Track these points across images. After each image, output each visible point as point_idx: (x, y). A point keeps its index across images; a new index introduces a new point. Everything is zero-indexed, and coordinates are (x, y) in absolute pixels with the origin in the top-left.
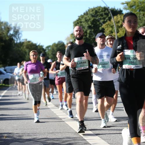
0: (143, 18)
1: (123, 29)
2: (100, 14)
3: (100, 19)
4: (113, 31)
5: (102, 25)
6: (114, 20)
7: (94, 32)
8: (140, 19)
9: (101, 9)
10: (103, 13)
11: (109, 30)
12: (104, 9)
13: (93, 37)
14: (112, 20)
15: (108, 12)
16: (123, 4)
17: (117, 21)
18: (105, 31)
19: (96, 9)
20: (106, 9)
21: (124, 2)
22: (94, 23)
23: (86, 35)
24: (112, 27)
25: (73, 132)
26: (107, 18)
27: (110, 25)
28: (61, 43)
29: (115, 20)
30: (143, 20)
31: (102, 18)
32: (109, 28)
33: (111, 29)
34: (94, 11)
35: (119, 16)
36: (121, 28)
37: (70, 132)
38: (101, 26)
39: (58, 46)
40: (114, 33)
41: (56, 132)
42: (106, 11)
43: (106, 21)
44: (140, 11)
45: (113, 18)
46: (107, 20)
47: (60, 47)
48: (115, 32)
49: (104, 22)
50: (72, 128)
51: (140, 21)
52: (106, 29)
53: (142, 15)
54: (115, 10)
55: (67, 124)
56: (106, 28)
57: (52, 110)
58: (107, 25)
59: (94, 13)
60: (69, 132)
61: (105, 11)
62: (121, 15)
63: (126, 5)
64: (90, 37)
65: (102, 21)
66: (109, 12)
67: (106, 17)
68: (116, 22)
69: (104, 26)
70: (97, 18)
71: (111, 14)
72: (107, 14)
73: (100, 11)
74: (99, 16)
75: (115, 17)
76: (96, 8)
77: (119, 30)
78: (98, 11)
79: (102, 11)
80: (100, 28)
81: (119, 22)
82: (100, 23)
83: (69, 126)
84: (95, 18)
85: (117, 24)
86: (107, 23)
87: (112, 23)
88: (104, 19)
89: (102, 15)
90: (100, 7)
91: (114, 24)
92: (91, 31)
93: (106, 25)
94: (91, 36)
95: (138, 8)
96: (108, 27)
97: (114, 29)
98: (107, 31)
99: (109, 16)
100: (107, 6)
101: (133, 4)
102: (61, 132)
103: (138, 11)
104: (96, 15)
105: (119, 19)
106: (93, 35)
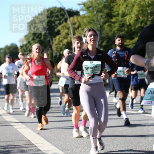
0: (100, 19)
1: (79, 31)
2: (55, 15)
3: (56, 20)
4: (69, 33)
5: (57, 26)
6: (70, 21)
7: (49, 34)
8: (98, 21)
9: (56, 9)
10: (59, 14)
11: (65, 32)
12: (60, 10)
13: (48, 39)
14: (69, 21)
15: (63, 13)
16: (79, 4)
17: (74, 23)
18: (60, 33)
19: (52, 10)
20: (61, 9)
21: (81, 3)
22: (50, 24)
23: (41, 37)
24: (68, 29)
25: (26, 140)
26: (63, 20)
27: (66, 27)
28: (14, 45)
29: (72, 22)
30: (101, 21)
31: (58, 19)
32: (65, 30)
33: (67, 31)
34: (49, 12)
35: (75, 17)
36: (77, 30)
37: (23, 140)
38: (56, 28)
39: (11, 49)
40: (70, 36)
41: (7, 140)
42: (62, 11)
43: (62, 23)
44: (97, 12)
45: (70, 19)
46: (63, 21)
47: (13, 49)
48: (71, 34)
49: (60, 24)
50: (24, 136)
51: (97, 22)
52: (62, 31)
53: (100, 16)
54: (71, 11)
55: (19, 132)
56: (61, 29)
57: (4, 117)
58: (63, 27)
59: (50, 14)
60: (21, 140)
61: (60, 12)
62: (78, 16)
63: (82, 6)
64: (44, 39)
65: (57, 22)
66: (65, 13)
67: (62, 18)
68: (72, 24)
69: (59, 27)
70: (53, 19)
71: (67, 15)
72: (63, 15)
73: (56, 11)
74: (55, 17)
75: (72, 18)
76: (52, 8)
77: (76, 32)
78: (53, 11)
79: (58, 12)
80: (56, 30)
81: (75, 24)
82: (56, 25)
83: (21, 134)
84: (50, 19)
85: (73, 26)
86: (63, 25)
87: (69, 25)
88: (60, 20)
89: (57, 16)
90: (56, 7)
91: (70, 26)
92: (45, 33)
93: (61, 27)
94: (46, 38)
95: (96, 10)
96: (63, 29)
97: (70, 31)
98: (63, 32)
99: (66, 17)
100: (63, 6)
101: (90, 5)
102: (13, 140)
103: (95, 12)
104: (51, 16)
105: (76, 20)
106: (48, 37)
